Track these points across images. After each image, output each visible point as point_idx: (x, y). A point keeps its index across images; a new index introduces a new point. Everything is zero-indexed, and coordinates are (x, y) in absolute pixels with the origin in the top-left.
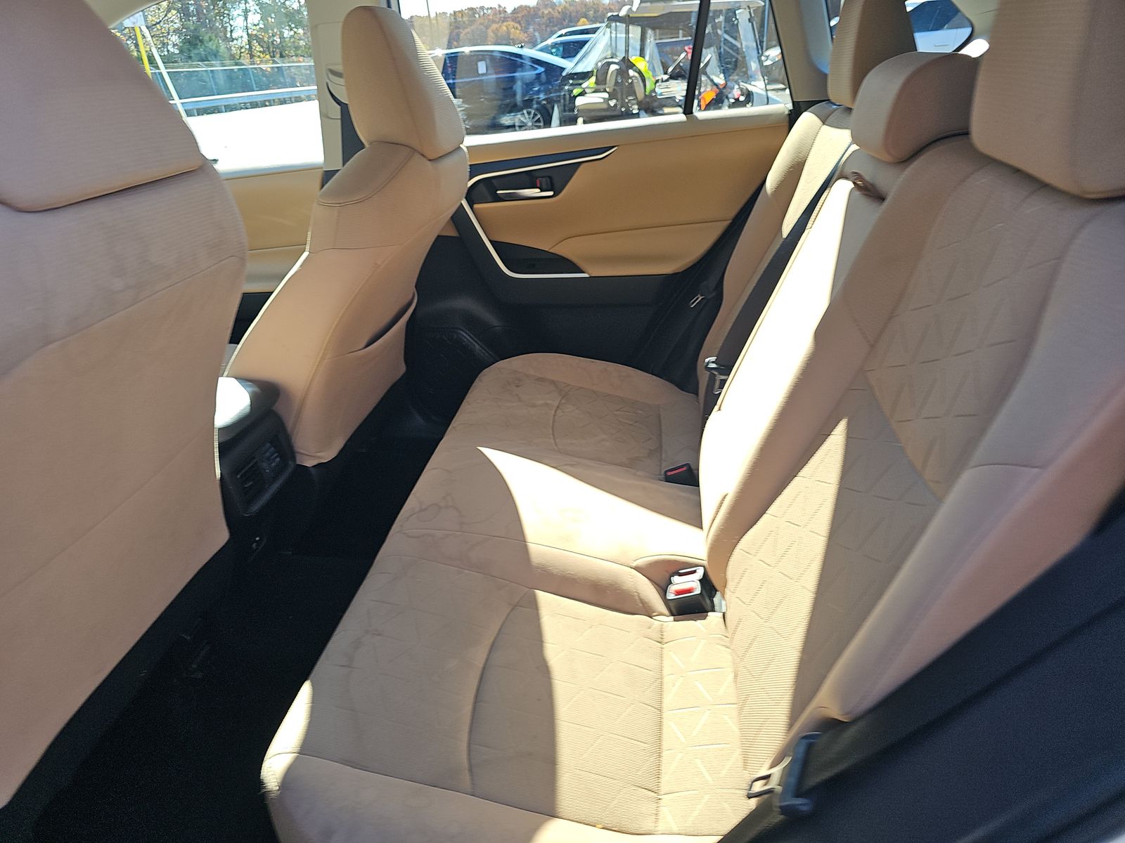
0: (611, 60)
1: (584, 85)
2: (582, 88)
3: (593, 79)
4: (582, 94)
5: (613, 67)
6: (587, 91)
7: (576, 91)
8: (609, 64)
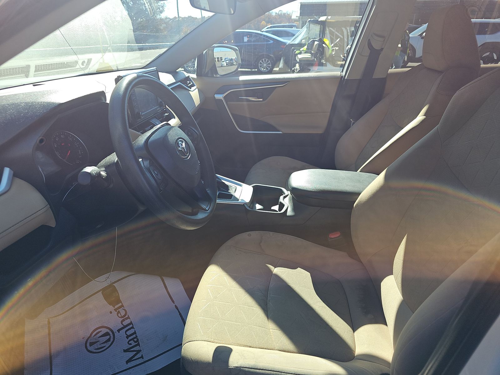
0: (314, 39)
1: (301, 50)
2: (300, 50)
3: (306, 47)
4: (300, 53)
5: (316, 43)
6: (302, 52)
7: (297, 52)
8: (314, 41)
